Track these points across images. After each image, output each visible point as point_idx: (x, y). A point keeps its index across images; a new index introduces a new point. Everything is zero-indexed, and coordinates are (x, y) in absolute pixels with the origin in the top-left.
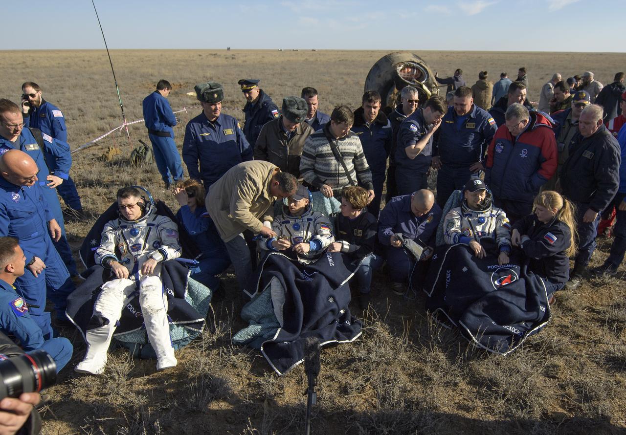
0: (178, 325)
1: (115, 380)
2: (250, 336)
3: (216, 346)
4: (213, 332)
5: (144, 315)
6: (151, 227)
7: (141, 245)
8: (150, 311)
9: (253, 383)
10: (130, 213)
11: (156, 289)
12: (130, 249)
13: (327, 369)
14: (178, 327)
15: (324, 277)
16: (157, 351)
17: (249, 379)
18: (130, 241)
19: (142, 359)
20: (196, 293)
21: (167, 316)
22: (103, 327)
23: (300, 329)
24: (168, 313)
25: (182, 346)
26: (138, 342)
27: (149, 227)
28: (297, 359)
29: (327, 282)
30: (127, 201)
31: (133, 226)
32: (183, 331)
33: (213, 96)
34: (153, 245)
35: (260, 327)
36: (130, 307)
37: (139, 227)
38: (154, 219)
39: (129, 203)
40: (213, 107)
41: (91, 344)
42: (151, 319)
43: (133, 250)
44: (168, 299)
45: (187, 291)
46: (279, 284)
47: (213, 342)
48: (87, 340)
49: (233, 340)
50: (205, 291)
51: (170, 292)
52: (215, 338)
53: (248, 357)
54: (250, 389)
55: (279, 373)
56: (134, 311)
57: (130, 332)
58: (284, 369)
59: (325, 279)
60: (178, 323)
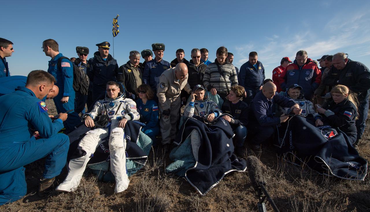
0: (130, 160)
1: (82, 196)
2: (177, 168)
3: (154, 175)
4: (152, 166)
5: (110, 151)
6: (122, 103)
7: (114, 112)
8: (115, 147)
9: (182, 201)
10: (113, 93)
11: (120, 134)
12: (108, 114)
13: (233, 190)
14: (130, 161)
15: (223, 131)
16: (116, 176)
17: (179, 198)
18: (109, 110)
19: (104, 182)
20: (143, 140)
21: (125, 152)
22: (82, 158)
23: (211, 162)
24: (126, 150)
25: (132, 174)
26: (103, 170)
27: (120, 103)
28: (213, 182)
29: (225, 134)
30: (112, 87)
31: (112, 101)
32: (133, 164)
33: (160, 46)
34: (121, 113)
35: (183, 162)
36: (102, 146)
37: (115, 102)
38: (124, 99)
39: (112, 88)
40: (159, 53)
41: (71, 169)
42: (115, 154)
43: (110, 115)
44: (127, 142)
45: (138, 138)
46: (197, 133)
47: (152, 171)
48: (69, 167)
49: (166, 170)
50: (148, 140)
51: (129, 137)
52: (153, 169)
53: (176, 182)
54: (181, 206)
55: (201, 193)
56: (104, 148)
57: (99, 163)
58: (204, 190)
59: (224, 132)
60: (131, 158)
